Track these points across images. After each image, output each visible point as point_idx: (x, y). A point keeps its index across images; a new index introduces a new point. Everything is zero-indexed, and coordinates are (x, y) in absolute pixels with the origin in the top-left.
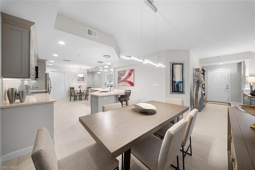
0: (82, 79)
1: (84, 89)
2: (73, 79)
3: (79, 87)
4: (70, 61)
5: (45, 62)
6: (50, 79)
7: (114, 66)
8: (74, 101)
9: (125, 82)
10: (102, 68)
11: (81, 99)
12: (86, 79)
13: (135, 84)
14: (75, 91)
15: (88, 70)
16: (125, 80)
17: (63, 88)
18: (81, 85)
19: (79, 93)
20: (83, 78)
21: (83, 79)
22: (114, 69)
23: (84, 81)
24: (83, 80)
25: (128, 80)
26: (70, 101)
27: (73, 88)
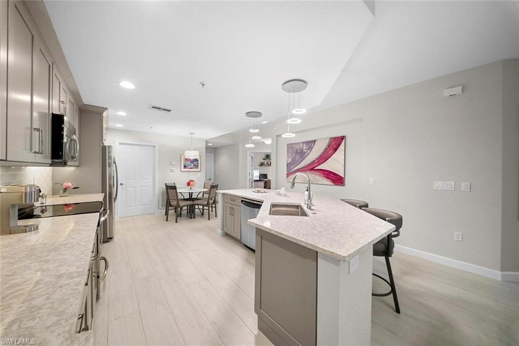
0: (192, 165)
1: (198, 190)
2: (174, 163)
3: (189, 184)
4: (169, 111)
5: (103, 113)
6: (114, 163)
7: (276, 130)
8: (176, 222)
9: (313, 172)
10: (257, 131)
11: (193, 217)
12: (202, 163)
13: (347, 181)
14: (179, 194)
15: (206, 141)
16: (311, 168)
17: (149, 187)
18: (193, 179)
19: (187, 200)
20: (196, 160)
21: (195, 163)
22: (275, 137)
23: (199, 170)
24: (197, 167)
25: (322, 167)
26: (167, 220)
27: (174, 188)
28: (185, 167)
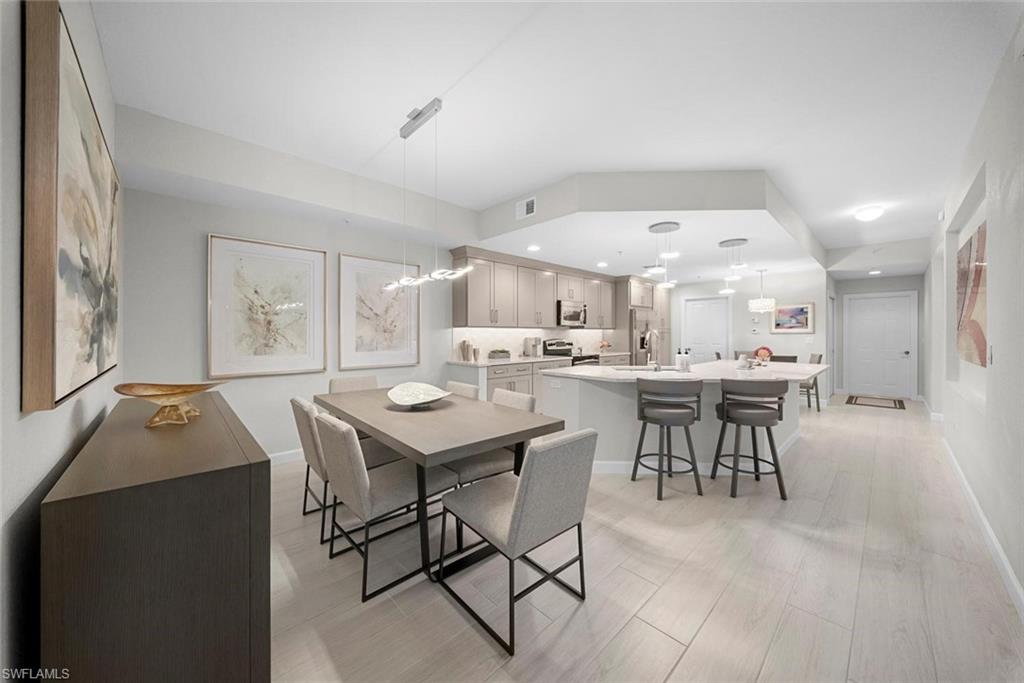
2: (757, 320)
12: (817, 317)
20: (803, 311)
23: (810, 329)
24: (805, 324)
28: (778, 325)
